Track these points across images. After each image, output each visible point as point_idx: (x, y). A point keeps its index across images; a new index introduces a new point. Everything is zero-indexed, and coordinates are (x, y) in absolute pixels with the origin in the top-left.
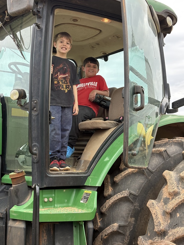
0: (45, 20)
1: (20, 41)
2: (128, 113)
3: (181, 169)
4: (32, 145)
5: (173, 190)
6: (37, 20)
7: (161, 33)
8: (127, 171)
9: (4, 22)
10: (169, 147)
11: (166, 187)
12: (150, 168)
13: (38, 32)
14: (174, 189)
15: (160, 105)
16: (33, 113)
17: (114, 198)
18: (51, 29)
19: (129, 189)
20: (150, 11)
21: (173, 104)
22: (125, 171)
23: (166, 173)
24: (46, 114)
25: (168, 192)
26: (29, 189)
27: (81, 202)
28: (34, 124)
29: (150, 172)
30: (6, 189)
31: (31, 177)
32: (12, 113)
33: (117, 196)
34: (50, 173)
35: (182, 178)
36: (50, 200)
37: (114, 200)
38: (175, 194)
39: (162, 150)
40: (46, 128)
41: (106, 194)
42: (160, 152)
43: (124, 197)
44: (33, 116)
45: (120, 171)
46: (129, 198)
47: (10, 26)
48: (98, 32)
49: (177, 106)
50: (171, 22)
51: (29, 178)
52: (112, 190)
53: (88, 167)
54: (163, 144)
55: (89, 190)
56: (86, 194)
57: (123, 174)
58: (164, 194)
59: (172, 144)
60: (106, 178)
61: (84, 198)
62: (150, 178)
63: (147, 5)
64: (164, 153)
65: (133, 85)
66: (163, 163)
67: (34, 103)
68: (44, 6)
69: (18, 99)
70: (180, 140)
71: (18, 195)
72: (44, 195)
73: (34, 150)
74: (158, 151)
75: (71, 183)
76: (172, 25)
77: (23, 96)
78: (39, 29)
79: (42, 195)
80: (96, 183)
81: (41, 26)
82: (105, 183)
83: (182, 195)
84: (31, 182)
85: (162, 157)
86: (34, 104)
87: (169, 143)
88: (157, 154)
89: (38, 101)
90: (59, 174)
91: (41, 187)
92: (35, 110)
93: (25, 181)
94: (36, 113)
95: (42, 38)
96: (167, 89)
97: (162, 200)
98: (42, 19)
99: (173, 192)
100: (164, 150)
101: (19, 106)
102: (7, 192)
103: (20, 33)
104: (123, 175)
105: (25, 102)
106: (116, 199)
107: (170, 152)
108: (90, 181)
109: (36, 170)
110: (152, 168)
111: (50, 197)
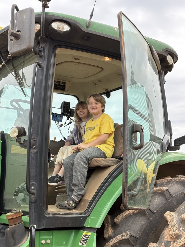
0: (46, 59)
1: (22, 79)
2: (127, 152)
3: (183, 210)
4: (29, 183)
5: (175, 233)
6: (39, 59)
7: (162, 71)
8: (128, 211)
9: (6, 61)
10: (171, 186)
11: (167, 229)
12: (151, 209)
13: (39, 70)
14: (175, 231)
15: (161, 143)
16: (32, 151)
17: (114, 241)
18: (52, 68)
19: (129, 230)
20: (150, 50)
21: (175, 141)
22: (125, 212)
23: (168, 215)
24: (45, 152)
25: (169, 235)
26: (26, 231)
27: (80, 244)
28: (33, 162)
29: (151, 212)
30: (3, 229)
31: (29, 217)
32: (12, 150)
33: (117, 238)
34: (48, 213)
35: (184, 220)
36: (48, 242)
37: (114, 242)
38: (177, 237)
39: (164, 189)
40: (45, 165)
41: (106, 236)
42: (162, 191)
43: (124, 239)
44: (32, 154)
45: (121, 211)
46: (129, 241)
47: (13, 64)
48: (100, 69)
49: (179, 143)
50: (171, 60)
51: (26, 219)
52: (112, 231)
53: (88, 207)
54: (165, 183)
55: (88, 232)
56: (85, 235)
57: (124, 214)
58: (166, 236)
59: (174, 183)
60: (106, 219)
61: (83, 240)
62: (151, 219)
63: (147, 44)
64: (166, 192)
65: (132, 124)
66: (165, 203)
67: (33, 140)
68: (46, 46)
69: (17, 137)
70: (182, 178)
71: (14, 236)
72: (41, 236)
73: (32, 189)
74: (160, 190)
75: (70, 224)
76: (173, 63)
77: (22, 134)
78: (40, 68)
79: (40, 237)
80: (96, 225)
81: (42, 65)
82: (105, 224)
83: (183, 238)
84: (28, 222)
85: (164, 197)
86: (34, 142)
87: (171, 182)
88: (159, 193)
89: (37, 139)
90: (57, 214)
91: (38, 228)
92: (34, 148)
93: (22, 222)
94: (35, 151)
95: (43, 77)
96: (169, 126)
97: (163, 244)
98: (43, 58)
99: (174, 235)
100: (166, 189)
101: (18, 143)
102: (4, 233)
103: (23, 71)
104: (124, 216)
105: (25, 139)
106: (116, 241)
107: (172, 192)
108: (89, 222)
109: (33, 210)
110: (154, 208)
111: (48, 239)
